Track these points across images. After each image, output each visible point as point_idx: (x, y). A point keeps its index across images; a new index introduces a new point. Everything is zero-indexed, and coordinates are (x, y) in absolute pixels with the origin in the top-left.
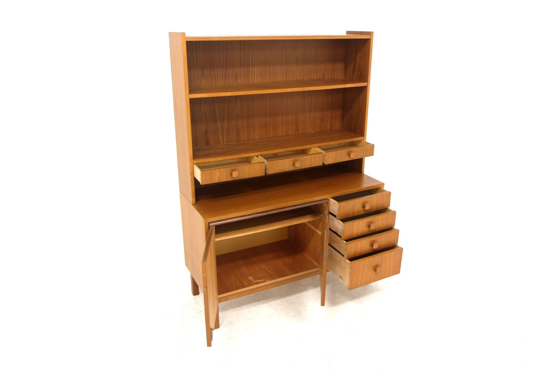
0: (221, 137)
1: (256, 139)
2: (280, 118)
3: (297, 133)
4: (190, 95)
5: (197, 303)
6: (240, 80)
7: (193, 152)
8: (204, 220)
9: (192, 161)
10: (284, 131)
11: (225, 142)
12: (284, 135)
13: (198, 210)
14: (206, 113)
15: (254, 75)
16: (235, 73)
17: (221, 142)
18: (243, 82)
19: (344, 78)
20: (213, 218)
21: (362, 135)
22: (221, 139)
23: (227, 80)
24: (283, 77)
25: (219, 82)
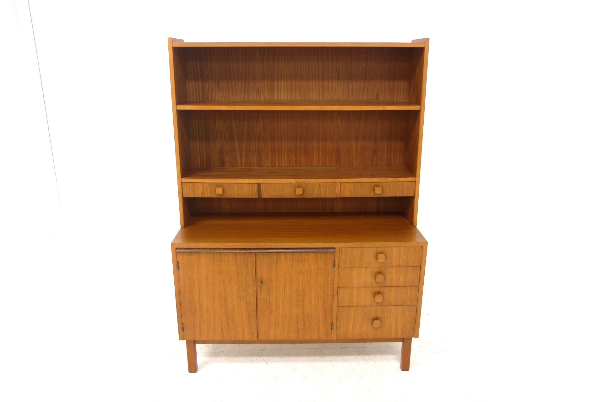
0: (239, 159)
1: (283, 166)
2: (315, 145)
4: (177, 106)
6: (262, 96)
9: (180, 178)
11: (243, 165)
12: (320, 165)
15: (281, 90)
16: (256, 87)
17: (239, 165)
18: (267, 98)
20: (181, 244)
21: (414, 175)
22: (239, 161)
23: (247, 94)
24: (319, 95)
25: (237, 96)
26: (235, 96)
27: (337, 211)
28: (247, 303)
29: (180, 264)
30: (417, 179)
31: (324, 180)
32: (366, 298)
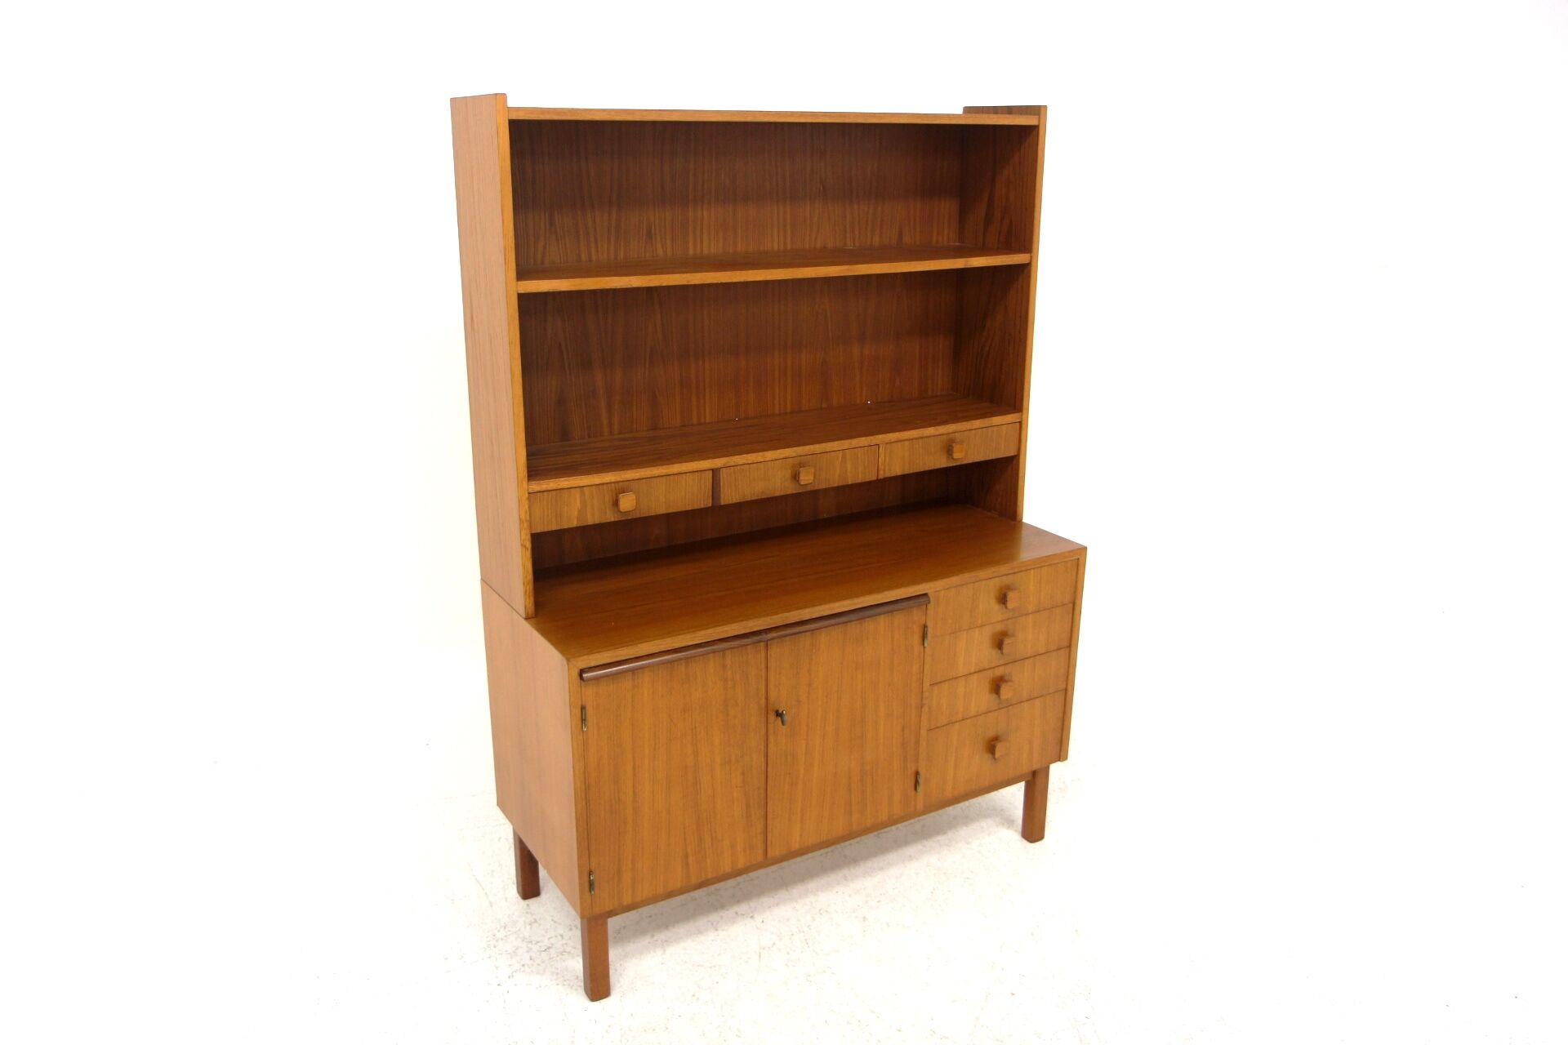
0: (604, 414)
1: (708, 420)
2: (776, 361)
3: (824, 406)
4: (519, 283)
5: (536, 921)
6: (659, 246)
7: (528, 460)
8: (565, 662)
9: (525, 483)
10: (789, 397)
11: (616, 427)
12: (789, 410)
13: (544, 632)
14: (560, 345)
15: (702, 230)
16: (645, 225)
17: (606, 430)
18: (669, 253)
19: (957, 244)
20: (591, 657)
21: (1015, 409)
22: (605, 421)
23: (622, 244)
24: (785, 238)
25: (598, 251)
26: (593, 251)
27: (825, 516)
28: (743, 774)
29: (590, 712)
30: (1024, 416)
31: (855, 442)
32: (979, 697)
